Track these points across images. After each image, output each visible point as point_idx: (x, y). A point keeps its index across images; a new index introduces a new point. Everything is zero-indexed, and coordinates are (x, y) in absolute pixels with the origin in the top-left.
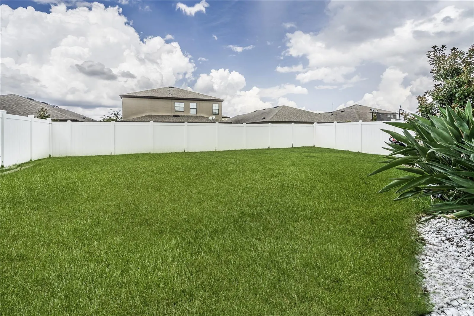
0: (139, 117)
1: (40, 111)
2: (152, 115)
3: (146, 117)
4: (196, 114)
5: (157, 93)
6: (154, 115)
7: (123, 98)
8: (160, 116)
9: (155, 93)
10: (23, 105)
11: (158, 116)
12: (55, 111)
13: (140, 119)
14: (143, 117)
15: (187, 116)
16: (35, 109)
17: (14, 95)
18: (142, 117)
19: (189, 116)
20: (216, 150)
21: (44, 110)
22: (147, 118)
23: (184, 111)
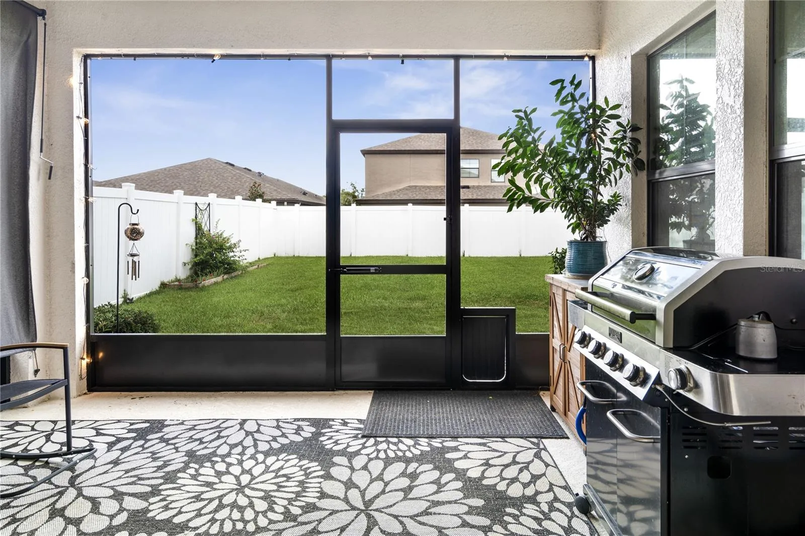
0: (394, 191)
1: (251, 187)
2: (416, 186)
3: (407, 189)
4: (504, 182)
5: (427, 142)
6: (421, 186)
7: (365, 155)
8: (432, 187)
9: (423, 142)
10: (225, 175)
11: (429, 187)
12: (268, 185)
13: (395, 194)
14: (400, 190)
15: (484, 186)
16: (240, 181)
17: (211, 160)
18: (398, 191)
19: (489, 186)
20: (520, 255)
21: (257, 185)
22: (407, 192)
23: (478, 177)
